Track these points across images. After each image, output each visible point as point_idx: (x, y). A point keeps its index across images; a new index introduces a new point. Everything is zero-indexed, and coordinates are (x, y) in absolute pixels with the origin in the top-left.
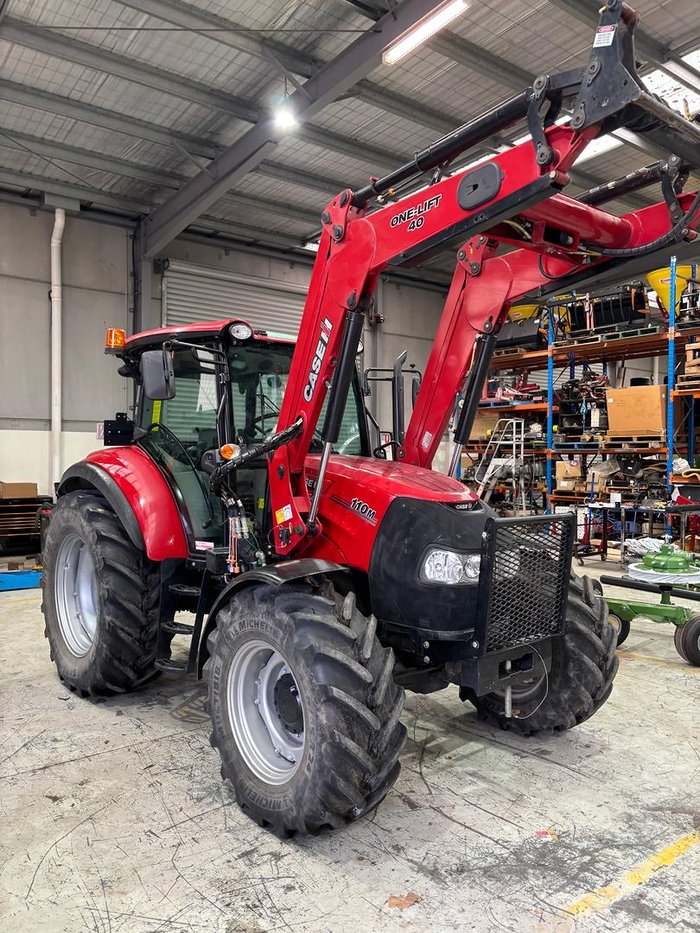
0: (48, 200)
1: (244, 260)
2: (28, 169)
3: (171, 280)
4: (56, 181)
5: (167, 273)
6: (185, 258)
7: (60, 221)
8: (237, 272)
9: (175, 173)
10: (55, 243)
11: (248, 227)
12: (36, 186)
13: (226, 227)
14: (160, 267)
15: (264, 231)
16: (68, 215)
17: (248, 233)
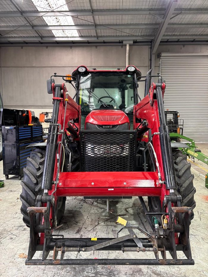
0: (124, 43)
1: (190, 47)
2: (118, 34)
3: (162, 59)
4: (126, 36)
5: (161, 58)
6: (168, 51)
7: (128, 48)
8: (186, 52)
9: (157, 23)
10: (127, 55)
11: (190, 35)
12: (121, 39)
13: (181, 37)
14: (159, 56)
15: (196, 35)
16: (130, 45)
17: (189, 37)
